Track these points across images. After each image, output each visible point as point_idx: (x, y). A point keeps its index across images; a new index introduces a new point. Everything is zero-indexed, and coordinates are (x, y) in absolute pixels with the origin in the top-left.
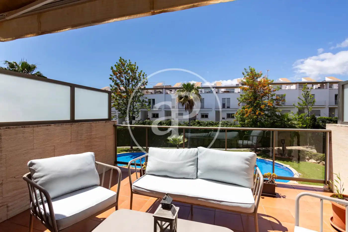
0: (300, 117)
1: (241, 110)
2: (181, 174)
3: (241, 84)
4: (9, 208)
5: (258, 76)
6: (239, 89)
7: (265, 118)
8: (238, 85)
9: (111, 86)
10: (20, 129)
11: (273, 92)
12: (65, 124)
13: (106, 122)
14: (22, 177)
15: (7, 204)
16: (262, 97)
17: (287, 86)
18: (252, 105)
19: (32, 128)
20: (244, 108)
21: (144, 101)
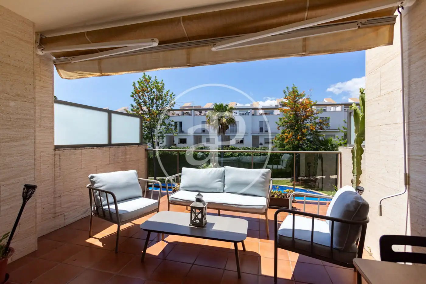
0: (345, 142)
1: (280, 134)
2: (211, 189)
3: (281, 105)
4: (66, 217)
5: (300, 96)
6: (279, 111)
7: (307, 144)
8: (278, 106)
9: (132, 106)
10: (72, 151)
11: (316, 114)
12: (105, 147)
13: (138, 146)
14: (86, 186)
15: (64, 214)
16: (304, 120)
17: (332, 108)
18: (293, 129)
19: (81, 150)
20: (284, 133)
21: (170, 124)
